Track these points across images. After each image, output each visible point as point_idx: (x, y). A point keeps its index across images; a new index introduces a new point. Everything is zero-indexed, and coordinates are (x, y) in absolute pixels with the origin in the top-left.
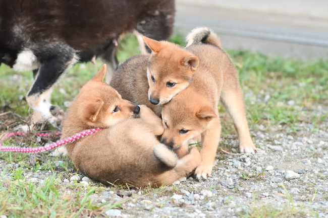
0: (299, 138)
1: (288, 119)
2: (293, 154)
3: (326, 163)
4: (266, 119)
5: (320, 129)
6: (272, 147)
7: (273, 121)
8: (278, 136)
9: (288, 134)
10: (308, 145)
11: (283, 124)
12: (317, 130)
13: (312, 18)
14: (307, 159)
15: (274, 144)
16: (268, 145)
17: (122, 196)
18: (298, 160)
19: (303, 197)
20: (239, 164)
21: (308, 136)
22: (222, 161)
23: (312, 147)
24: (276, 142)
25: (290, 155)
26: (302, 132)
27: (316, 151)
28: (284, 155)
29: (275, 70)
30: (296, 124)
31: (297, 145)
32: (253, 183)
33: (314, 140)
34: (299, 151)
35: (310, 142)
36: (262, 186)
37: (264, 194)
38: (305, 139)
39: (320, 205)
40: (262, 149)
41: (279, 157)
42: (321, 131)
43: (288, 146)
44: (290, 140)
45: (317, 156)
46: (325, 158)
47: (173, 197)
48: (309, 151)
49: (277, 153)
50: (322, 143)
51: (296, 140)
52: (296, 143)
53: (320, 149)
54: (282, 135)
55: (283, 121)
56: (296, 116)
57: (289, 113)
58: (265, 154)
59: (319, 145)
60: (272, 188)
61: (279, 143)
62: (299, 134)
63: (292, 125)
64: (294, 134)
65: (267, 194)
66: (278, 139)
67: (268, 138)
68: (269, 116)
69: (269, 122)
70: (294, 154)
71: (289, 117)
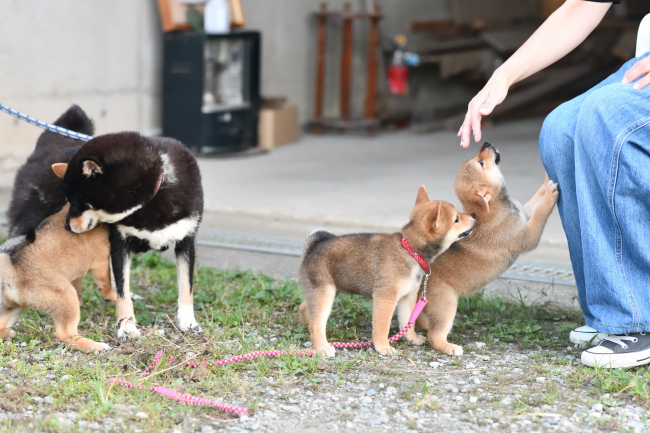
0: (321, 394)
1: (305, 368)
2: (314, 416)
3: (358, 428)
4: (277, 368)
5: (347, 380)
6: (286, 408)
7: (286, 371)
8: (293, 391)
9: (306, 389)
10: (332, 403)
11: (300, 374)
12: (344, 381)
14: (332, 423)
15: (288, 404)
16: (281, 406)
18: (321, 425)
21: (332, 391)
23: (338, 406)
24: (291, 400)
25: (310, 418)
26: (324, 385)
27: (343, 411)
28: (302, 419)
30: (316, 374)
31: (319, 405)
33: (340, 395)
34: (321, 412)
35: (336, 399)
38: (329, 394)
40: (274, 412)
41: (296, 421)
42: (349, 383)
43: (308, 405)
44: (309, 396)
45: (345, 418)
46: (355, 420)
48: (335, 412)
49: (293, 416)
50: (351, 399)
51: (316, 397)
52: (318, 401)
53: (349, 409)
54: (298, 390)
55: (299, 370)
56: (316, 363)
57: (305, 360)
58: (278, 418)
59: (347, 403)
61: (295, 401)
62: (320, 387)
63: (310, 375)
64: (314, 389)
66: (293, 396)
67: (280, 395)
68: (280, 364)
69: (280, 372)
70: (317, 417)
71: (306, 365)
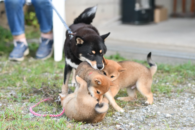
0: (171, 99)
1: (166, 91)
2: (169, 106)
3: (183, 110)
4: (157, 91)
5: (181, 95)
6: (160, 103)
7: (160, 92)
8: (162, 98)
9: (167, 98)
10: (175, 102)
11: (164, 93)
12: (179, 96)
13: (176, 46)
14: (175, 109)
15: (160, 102)
16: (158, 103)
17: (94, 126)
18: (171, 109)
19: (174, 125)
20: (145, 111)
21: (175, 98)
22: (137, 110)
23: (177, 103)
24: (161, 101)
25: (167, 107)
26: (173, 97)
27: (179, 105)
28: (165, 107)
29: (160, 69)
30: (170, 93)
31: (171, 103)
32: (151, 119)
33: (178, 100)
34: (171, 105)
35: (176, 101)
36: (156, 121)
37: (156, 124)
38: (174, 100)
39: (181, 129)
40: (155, 104)
41: (163, 108)
42: (181, 96)
43: (167, 103)
44: (167, 100)
45: (179, 107)
46: (183, 108)
47: (116, 126)
48: (176, 105)
49: (162, 106)
50: (182, 101)
51: (170, 100)
52: (170, 101)
53: (181, 104)
54: (164, 98)
55: (164, 92)
56: (170, 90)
57: (167, 88)
58: (156, 106)
59: (180, 102)
60: (160, 122)
61: (163, 101)
62: (171, 97)
63: (168, 93)
64: (169, 98)
65: (158, 124)
66: (162, 100)
67: (158, 99)
68: (158, 90)
69: (158, 92)
70: (170, 107)
71: (167, 90)
